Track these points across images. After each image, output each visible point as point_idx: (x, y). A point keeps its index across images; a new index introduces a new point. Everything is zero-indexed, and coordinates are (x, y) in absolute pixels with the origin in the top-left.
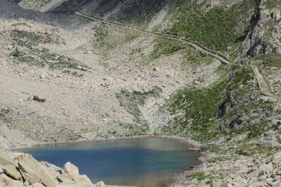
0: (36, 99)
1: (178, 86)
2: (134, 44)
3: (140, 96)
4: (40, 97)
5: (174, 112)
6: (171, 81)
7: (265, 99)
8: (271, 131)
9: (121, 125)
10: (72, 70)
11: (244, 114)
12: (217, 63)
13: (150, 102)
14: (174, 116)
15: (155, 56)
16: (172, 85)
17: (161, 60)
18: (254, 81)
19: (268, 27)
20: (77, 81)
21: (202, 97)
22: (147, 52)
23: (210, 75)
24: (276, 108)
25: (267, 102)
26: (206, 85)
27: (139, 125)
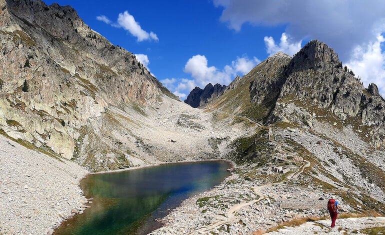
0: (172, 141)
1: (238, 136)
2: (226, 119)
3: (219, 141)
4: (174, 140)
5: (232, 148)
6: (236, 134)
7: (271, 143)
8: (270, 163)
9: (205, 153)
10: (198, 129)
11: (258, 152)
12: (256, 126)
13: (224, 143)
14: (232, 150)
15: (233, 124)
16: (236, 135)
17: (235, 125)
18: (267, 134)
19: (279, 111)
20: (198, 134)
21: (246, 141)
22: (230, 122)
23: (252, 131)
24: (275, 149)
25: (271, 145)
26: (250, 136)
27: (215, 154)
